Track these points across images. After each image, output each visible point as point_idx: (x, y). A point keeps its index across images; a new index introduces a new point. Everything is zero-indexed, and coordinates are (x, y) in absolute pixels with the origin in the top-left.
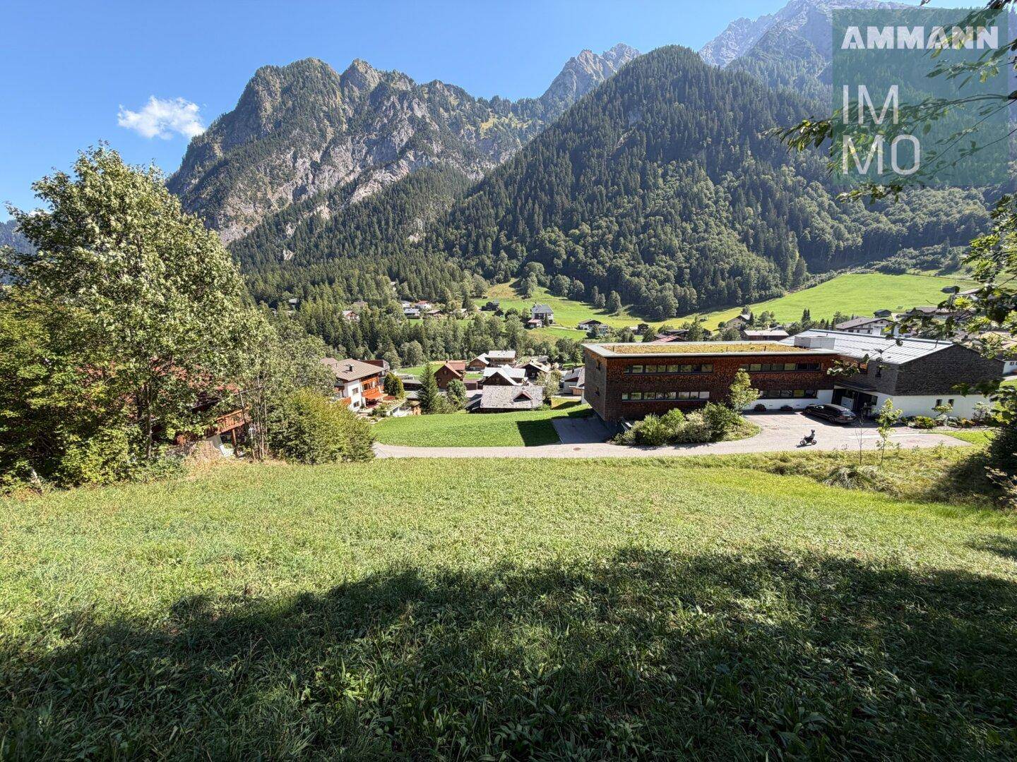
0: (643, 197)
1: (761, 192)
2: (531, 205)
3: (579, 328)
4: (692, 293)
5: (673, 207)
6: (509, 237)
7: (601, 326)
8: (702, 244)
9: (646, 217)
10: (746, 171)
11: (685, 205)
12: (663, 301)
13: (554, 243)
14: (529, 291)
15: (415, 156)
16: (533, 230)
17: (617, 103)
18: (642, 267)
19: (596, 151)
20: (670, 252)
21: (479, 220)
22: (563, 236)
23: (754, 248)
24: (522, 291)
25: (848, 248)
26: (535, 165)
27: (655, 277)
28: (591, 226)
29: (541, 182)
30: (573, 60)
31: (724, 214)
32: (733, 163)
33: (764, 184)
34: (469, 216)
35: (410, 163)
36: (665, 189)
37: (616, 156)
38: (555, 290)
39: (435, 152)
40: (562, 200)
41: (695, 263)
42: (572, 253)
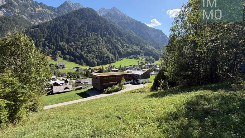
0: (87, 39)
1: (110, 42)
2: (56, 35)
3: (73, 69)
4: (99, 61)
5: (94, 42)
6: (48, 43)
7: (79, 68)
8: (101, 50)
9: (88, 43)
10: (107, 37)
11: (96, 42)
12: (94, 62)
13: (64, 46)
14: (57, 59)
15: (7, 11)
16: (57, 42)
17: (80, 16)
18: (88, 54)
19: (75, 26)
20: (94, 51)
21: (37, 36)
22: (66, 45)
23: (110, 52)
24: (55, 58)
25: (125, 54)
26: (57, 25)
27: (91, 57)
28: (74, 43)
29: (59, 30)
30: (66, 2)
31: (104, 45)
32: (105, 35)
33: (111, 40)
34: (33, 34)
35: (4, 12)
36: (92, 38)
37: (80, 28)
38: (65, 59)
39: (17, 11)
40: (66, 35)
41: (99, 54)
42: (69, 49)
